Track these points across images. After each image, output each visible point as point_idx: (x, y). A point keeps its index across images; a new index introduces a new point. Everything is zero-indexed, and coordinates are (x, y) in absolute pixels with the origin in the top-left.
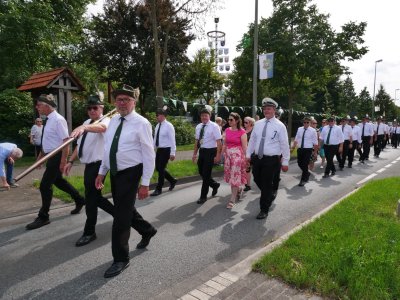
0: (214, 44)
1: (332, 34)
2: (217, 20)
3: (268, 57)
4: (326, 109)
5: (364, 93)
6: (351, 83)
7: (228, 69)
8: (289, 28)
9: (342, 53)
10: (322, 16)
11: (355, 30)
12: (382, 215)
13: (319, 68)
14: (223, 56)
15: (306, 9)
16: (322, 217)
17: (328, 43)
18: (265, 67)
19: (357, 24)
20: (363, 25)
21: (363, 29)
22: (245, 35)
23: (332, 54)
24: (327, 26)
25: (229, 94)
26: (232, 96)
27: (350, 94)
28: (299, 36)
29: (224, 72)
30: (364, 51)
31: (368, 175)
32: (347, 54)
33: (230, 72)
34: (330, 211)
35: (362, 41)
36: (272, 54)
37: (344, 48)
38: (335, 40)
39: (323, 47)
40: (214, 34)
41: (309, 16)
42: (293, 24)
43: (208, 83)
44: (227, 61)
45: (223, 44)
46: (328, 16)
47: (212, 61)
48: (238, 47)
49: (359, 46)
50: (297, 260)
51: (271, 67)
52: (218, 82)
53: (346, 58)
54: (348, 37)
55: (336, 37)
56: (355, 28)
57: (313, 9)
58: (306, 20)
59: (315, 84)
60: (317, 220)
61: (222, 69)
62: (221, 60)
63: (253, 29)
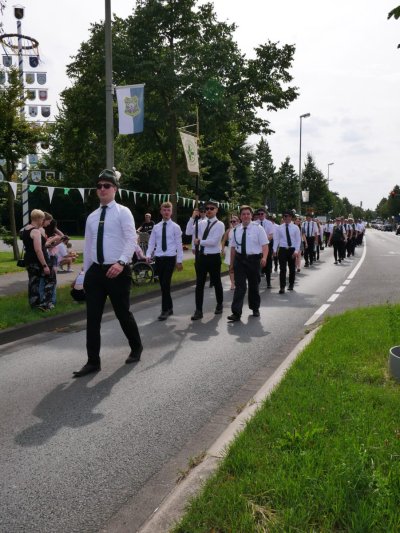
0: (15, 60)
1: (240, 62)
2: (19, 13)
3: (134, 92)
4: (231, 194)
5: (286, 167)
6: (268, 151)
7: (46, 113)
8: (166, 42)
9: (256, 96)
10: (222, 26)
11: (276, 57)
12: (371, 381)
13: (222, 118)
14: (35, 86)
15: (195, 9)
16: (274, 396)
17: (234, 76)
18: (129, 111)
19: (280, 47)
20: (290, 49)
21: (289, 58)
22: (84, 46)
23: (242, 97)
24: (231, 46)
25: (51, 163)
26: (59, 168)
27: (266, 168)
28: (185, 58)
29: (39, 118)
30: (292, 95)
31: (317, 307)
32: (266, 99)
33: (52, 119)
34: (283, 383)
35: (288, 78)
36: (142, 86)
37: (260, 88)
38: (246, 73)
39: (225, 82)
40: (14, 41)
41: (200, 24)
42: (172, 35)
43: (8, 140)
44: (43, 96)
45: (34, 62)
46: (233, 27)
47: (12, 94)
48: (71, 69)
49: (285, 86)
50: (259, 502)
51: (140, 111)
52: (28, 138)
53: (265, 105)
54: (266, 69)
55: (246, 66)
56: (277, 53)
57: (207, 12)
58: (195, 30)
59: (215, 149)
60: (267, 405)
61: (33, 112)
62: (32, 96)
63: (101, 34)
